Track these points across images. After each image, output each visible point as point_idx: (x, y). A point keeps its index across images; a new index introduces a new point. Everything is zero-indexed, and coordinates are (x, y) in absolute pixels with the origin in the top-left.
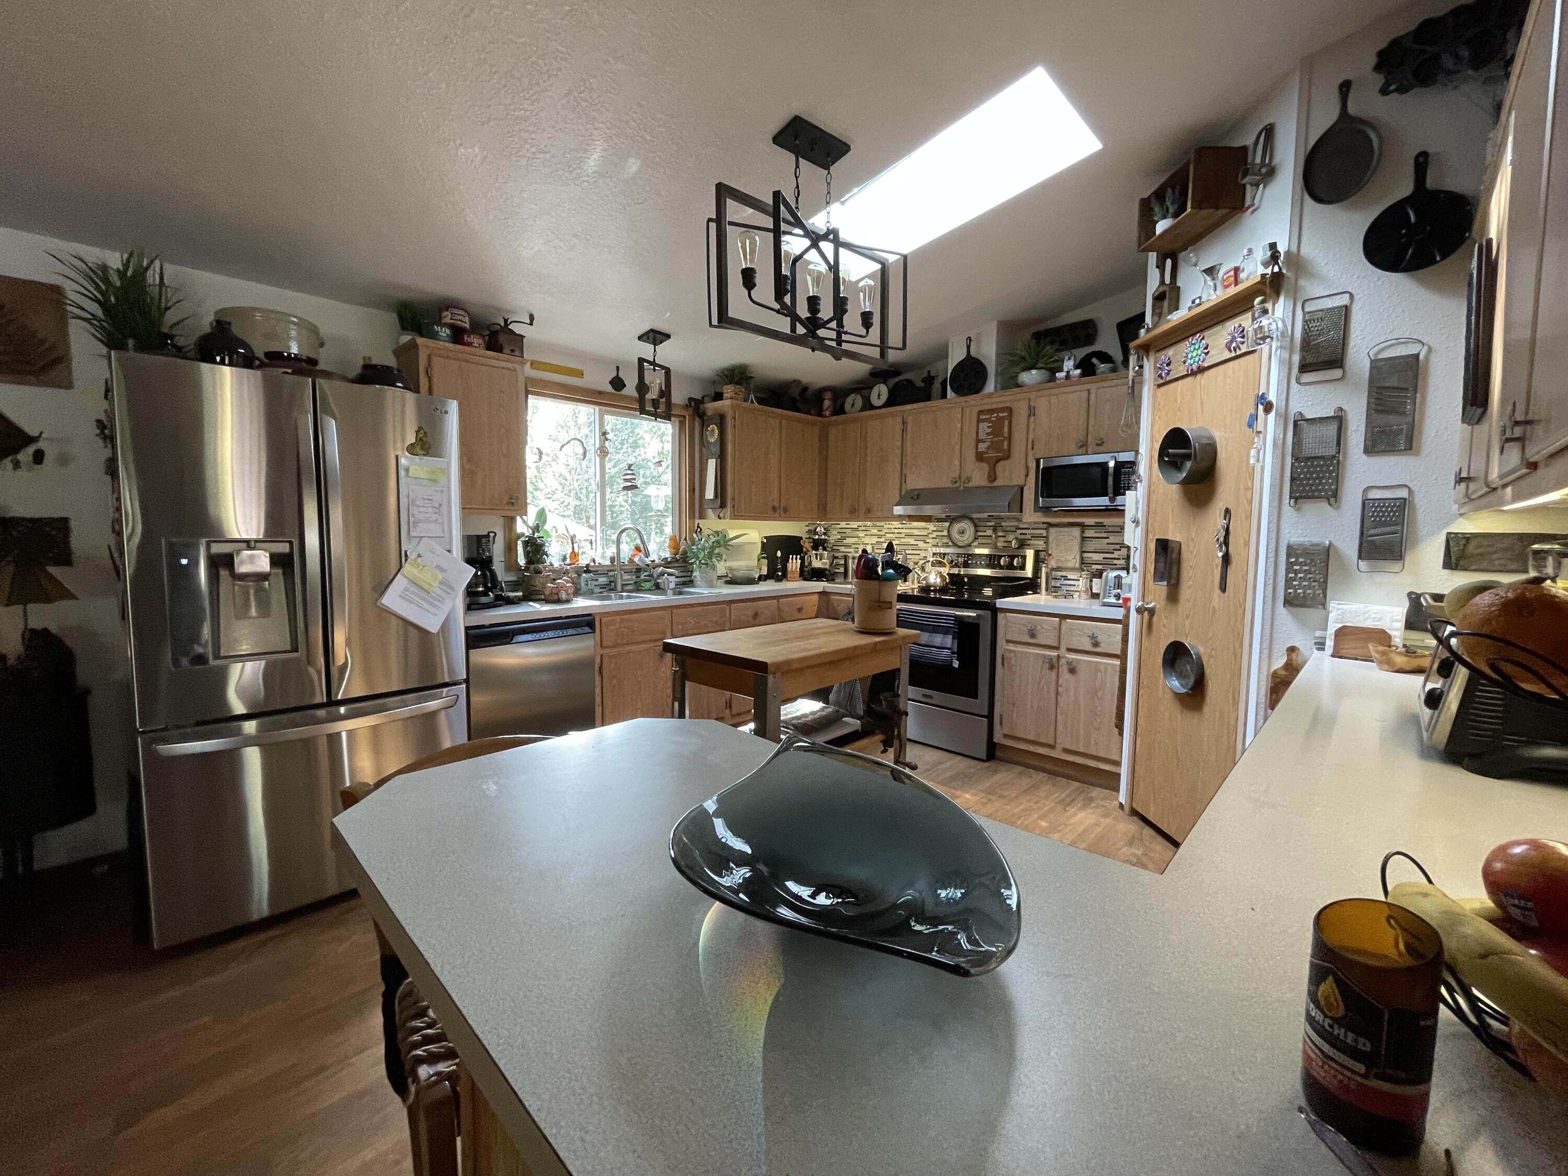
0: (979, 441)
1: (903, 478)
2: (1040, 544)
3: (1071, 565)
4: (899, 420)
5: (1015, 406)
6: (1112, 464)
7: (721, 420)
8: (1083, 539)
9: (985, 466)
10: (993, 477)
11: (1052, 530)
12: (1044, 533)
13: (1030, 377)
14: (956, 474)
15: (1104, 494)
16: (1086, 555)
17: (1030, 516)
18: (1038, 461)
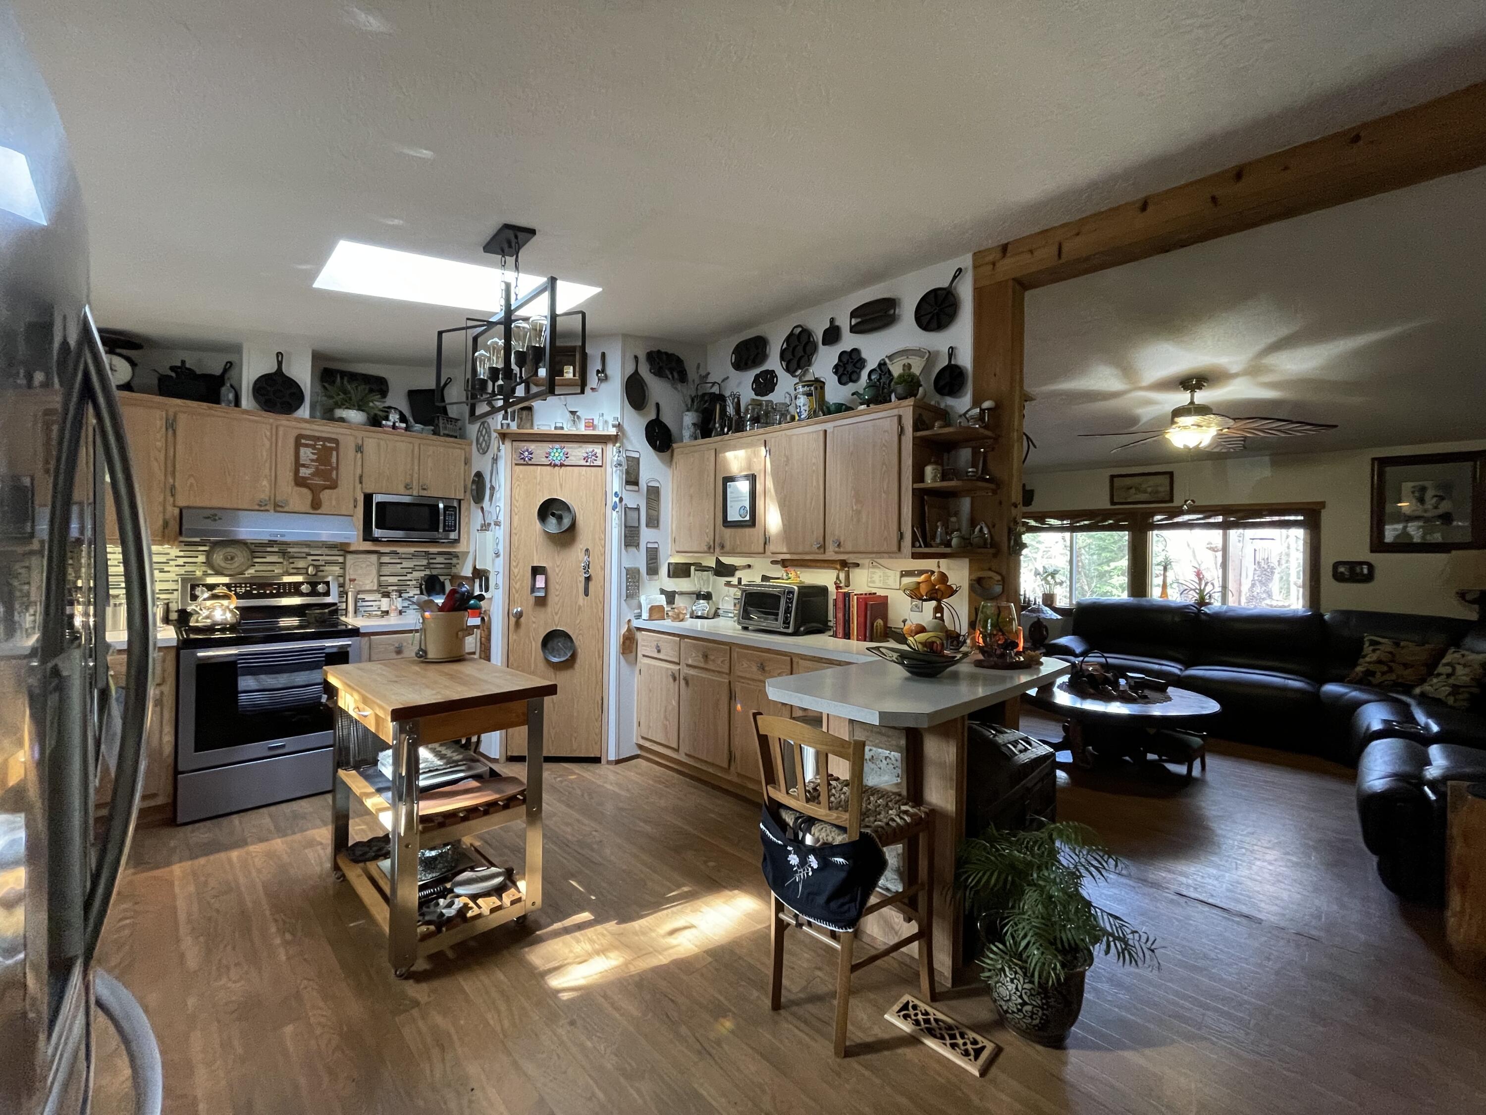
0: (298, 465)
2: (336, 570)
3: (370, 588)
5: (339, 440)
6: (441, 507)
8: (381, 564)
9: (309, 492)
10: (315, 504)
12: (341, 559)
13: (354, 416)
14: (263, 495)
16: (383, 578)
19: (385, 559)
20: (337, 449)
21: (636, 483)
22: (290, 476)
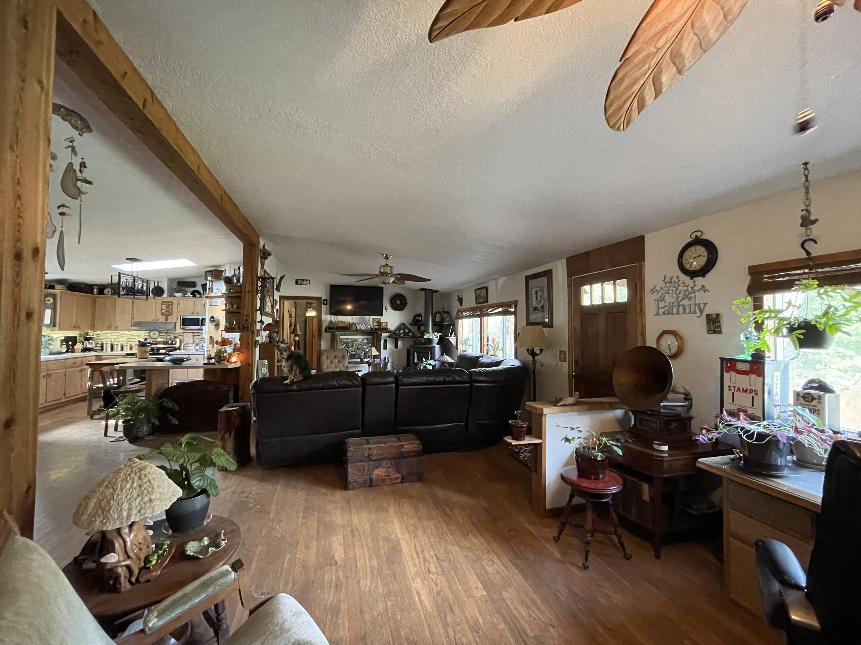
0: (162, 309)
1: (133, 318)
3: (190, 343)
5: (173, 302)
6: (200, 319)
7: (54, 296)
8: (194, 336)
9: (164, 317)
11: (184, 334)
13: (178, 295)
14: (154, 318)
15: (199, 325)
16: (194, 340)
17: (178, 330)
18: (181, 316)
20: (172, 305)
22: (160, 313)
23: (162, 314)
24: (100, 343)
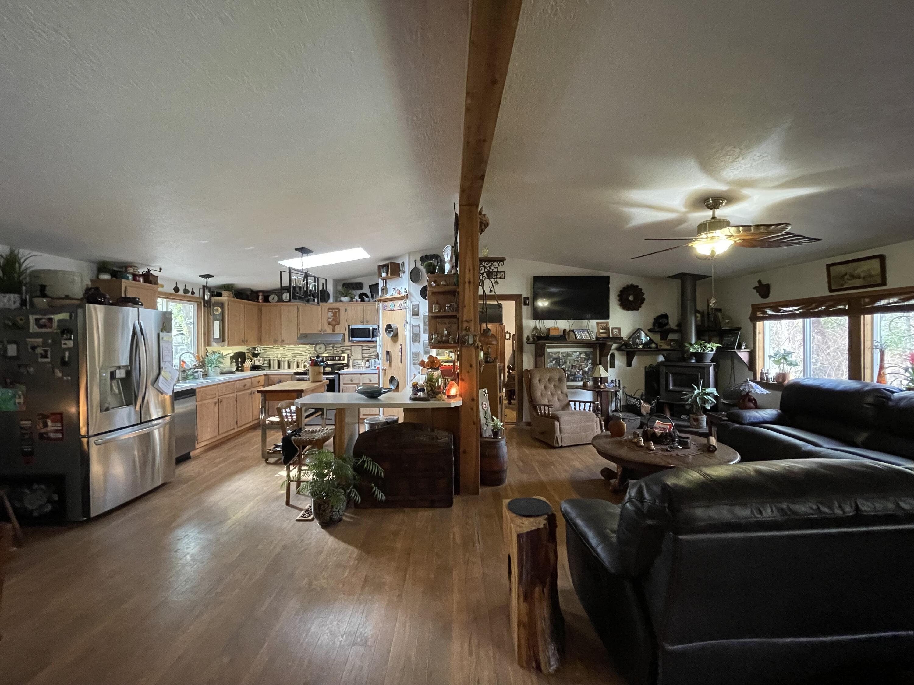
0: (328, 318)
1: (299, 329)
2: (349, 352)
3: (359, 358)
4: (296, 307)
5: (340, 308)
6: (371, 328)
7: (222, 305)
8: (362, 350)
9: (331, 327)
10: (334, 331)
11: (352, 347)
12: (350, 348)
13: (345, 299)
14: (320, 329)
15: (370, 337)
16: (363, 355)
17: (347, 343)
18: (349, 326)
19: (364, 348)
20: (339, 311)
21: (418, 315)
22: (326, 322)
23: (329, 323)
24: (267, 359)
